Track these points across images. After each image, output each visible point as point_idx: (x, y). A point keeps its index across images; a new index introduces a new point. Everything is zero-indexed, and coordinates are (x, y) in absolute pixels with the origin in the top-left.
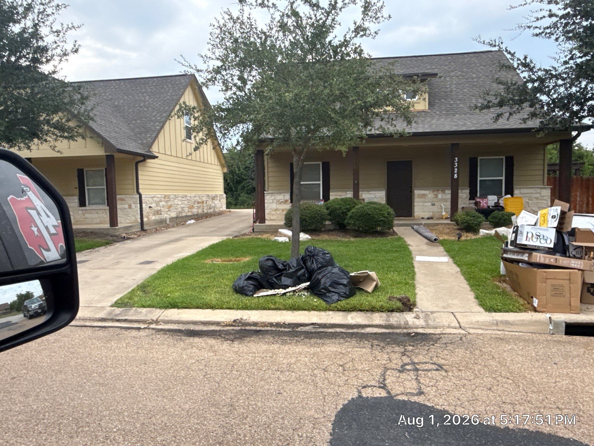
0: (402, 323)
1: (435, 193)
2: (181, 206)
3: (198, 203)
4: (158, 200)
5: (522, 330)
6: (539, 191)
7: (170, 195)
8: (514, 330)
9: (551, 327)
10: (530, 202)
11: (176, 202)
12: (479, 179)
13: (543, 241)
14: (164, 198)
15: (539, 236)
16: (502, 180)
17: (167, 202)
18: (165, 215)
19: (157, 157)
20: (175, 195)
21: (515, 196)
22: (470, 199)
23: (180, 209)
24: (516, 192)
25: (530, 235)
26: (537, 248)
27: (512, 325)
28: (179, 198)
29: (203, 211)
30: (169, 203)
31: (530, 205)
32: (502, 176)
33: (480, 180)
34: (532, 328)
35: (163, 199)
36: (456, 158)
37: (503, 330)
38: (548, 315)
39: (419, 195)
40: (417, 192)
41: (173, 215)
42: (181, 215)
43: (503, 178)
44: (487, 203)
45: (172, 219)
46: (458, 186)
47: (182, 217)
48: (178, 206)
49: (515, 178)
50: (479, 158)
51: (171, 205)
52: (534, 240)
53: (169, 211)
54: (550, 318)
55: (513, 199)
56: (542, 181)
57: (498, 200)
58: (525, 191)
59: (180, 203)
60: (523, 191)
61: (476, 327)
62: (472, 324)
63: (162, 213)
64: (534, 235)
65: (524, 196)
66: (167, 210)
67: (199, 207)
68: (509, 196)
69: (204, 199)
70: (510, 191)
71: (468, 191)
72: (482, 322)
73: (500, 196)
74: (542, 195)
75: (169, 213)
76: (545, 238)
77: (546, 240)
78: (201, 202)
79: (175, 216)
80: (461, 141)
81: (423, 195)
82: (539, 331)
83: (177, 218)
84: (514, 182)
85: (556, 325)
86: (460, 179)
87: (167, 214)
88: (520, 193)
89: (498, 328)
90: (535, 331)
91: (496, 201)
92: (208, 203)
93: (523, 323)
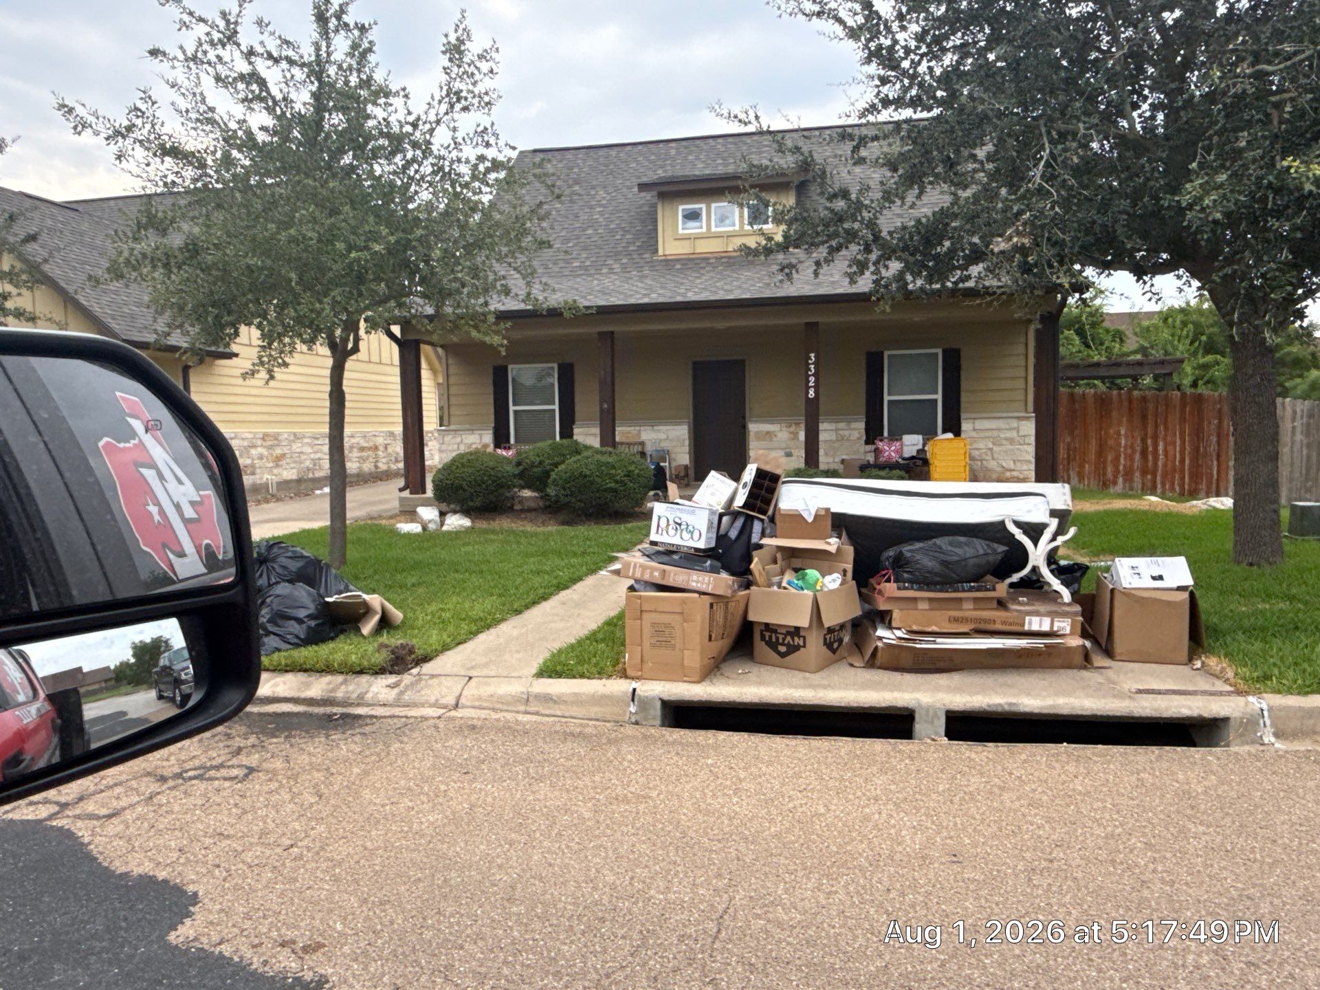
0: (354, 696)
1: (793, 429)
2: (312, 456)
3: (362, 449)
4: (246, 444)
5: (574, 714)
6: (1014, 423)
7: (279, 434)
8: (559, 713)
9: (633, 709)
10: (996, 449)
11: (296, 447)
12: (886, 398)
13: (686, 535)
14: (263, 439)
15: (680, 525)
16: (936, 401)
17: (270, 448)
18: (267, 476)
19: (236, 355)
20: (295, 434)
21: (963, 435)
22: (867, 442)
23: (308, 463)
24: (966, 426)
25: (663, 523)
26: (674, 549)
27: (555, 702)
28: (306, 440)
29: (376, 467)
30: (278, 451)
31: (996, 456)
32: (936, 393)
33: (890, 402)
34: (594, 711)
35: (259, 442)
36: (812, 355)
37: (537, 713)
38: (634, 684)
39: (757, 433)
40: (753, 428)
41: (289, 474)
42: (311, 476)
43: (939, 397)
44: (899, 451)
45: (284, 485)
46: (818, 415)
47: (314, 480)
48: (303, 457)
49: (964, 397)
50: (886, 354)
51: (283, 455)
52: (672, 532)
53: (277, 466)
54: (634, 690)
55: (958, 443)
56: (1022, 404)
57: (924, 445)
58: (986, 424)
59: (308, 450)
60: (980, 424)
61: (485, 704)
62: (480, 699)
63: (258, 471)
64: (671, 522)
65: (982, 435)
66: (271, 465)
67: (362, 460)
68: (950, 435)
69: (380, 441)
70: (953, 426)
71: (862, 425)
72: (501, 697)
73: (929, 434)
74: (1022, 433)
75: (275, 471)
76: (690, 528)
77: (692, 533)
78: (370, 449)
79: (294, 477)
80: (824, 318)
81: (768, 433)
82: (608, 717)
83: (299, 481)
84: (963, 405)
85: (644, 704)
86: (822, 399)
87: (271, 473)
88: (974, 430)
89: (529, 709)
90: (599, 716)
91: (920, 447)
92: (390, 450)
93: (577, 700)
